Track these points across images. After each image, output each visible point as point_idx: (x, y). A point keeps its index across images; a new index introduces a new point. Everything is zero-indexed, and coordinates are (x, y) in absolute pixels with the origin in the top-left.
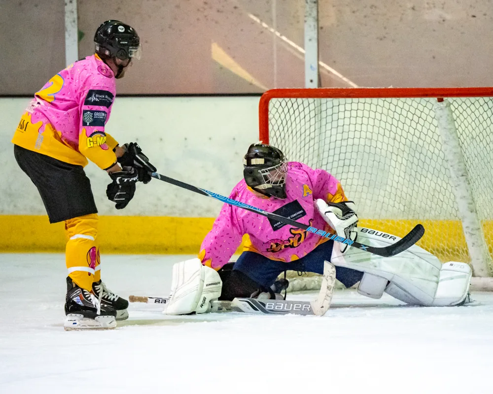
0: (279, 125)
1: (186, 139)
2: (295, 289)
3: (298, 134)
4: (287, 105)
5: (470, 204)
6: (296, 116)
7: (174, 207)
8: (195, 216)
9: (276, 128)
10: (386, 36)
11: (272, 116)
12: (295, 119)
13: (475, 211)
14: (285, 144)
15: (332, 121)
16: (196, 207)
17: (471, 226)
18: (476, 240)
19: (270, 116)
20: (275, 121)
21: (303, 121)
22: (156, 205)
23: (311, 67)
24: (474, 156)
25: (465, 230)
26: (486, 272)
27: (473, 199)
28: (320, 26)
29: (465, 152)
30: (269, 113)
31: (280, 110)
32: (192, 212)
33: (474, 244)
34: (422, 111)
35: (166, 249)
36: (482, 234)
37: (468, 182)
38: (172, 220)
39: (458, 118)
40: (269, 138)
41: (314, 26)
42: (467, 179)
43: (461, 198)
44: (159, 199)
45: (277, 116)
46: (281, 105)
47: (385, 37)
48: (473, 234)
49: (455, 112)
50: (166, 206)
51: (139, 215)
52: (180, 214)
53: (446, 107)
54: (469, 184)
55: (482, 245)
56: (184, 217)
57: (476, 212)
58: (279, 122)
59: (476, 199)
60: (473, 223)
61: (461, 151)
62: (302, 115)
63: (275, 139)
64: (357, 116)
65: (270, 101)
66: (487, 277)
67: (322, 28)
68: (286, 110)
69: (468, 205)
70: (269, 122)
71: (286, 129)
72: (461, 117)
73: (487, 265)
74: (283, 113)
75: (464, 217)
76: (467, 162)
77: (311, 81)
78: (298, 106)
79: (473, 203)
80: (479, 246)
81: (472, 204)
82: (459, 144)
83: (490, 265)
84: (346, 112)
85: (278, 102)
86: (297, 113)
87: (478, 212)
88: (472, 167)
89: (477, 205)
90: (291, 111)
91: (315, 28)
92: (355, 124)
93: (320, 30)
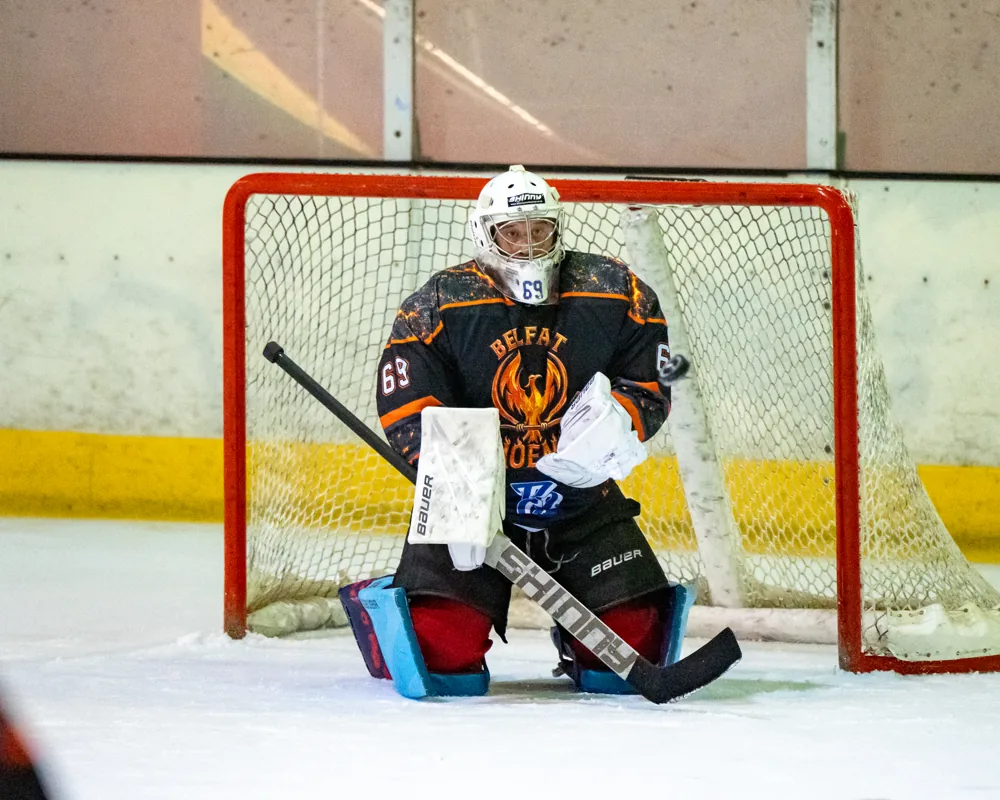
0: (271, 254)
1: (116, 258)
2: (306, 626)
3: (316, 275)
4: (288, 207)
5: (701, 442)
6: (311, 233)
7: (90, 411)
8: (136, 431)
9: (263, 260)
10: (566, 36)
11: (254, 234)
12: (310, 238)
13: (712, 457)
14: (285, 297)
15: (394, 245)
16: (138, 412)
17: (703, 493)
18: (714, 524)
19: (249, 234)
20: (262, 245)
21: (326, 246)
22: (48, 407)
23: (398, 101)
24: (710, 335)
25: (690, 500)
26: (736, 596)
27: (708, 432)
28: (419, 9)
29: (691, 325)
30: (246, 227)
31: (274, 219)
32: (129, 423)
33: (708, 531)
34: (597, 228)
35: (70, 507)
36: (728, 509)
37: (696, 392)
38: (83, 441)
39: (675, 247)
40: (246, 284)
41: (406, 8)
42: (694, 385)
43: (681, 428)
44: (55, 392)
45: (265, 233)
46: (274, 208)
47: (562, 39)
48: (709, 511)
49: (669, 233)
50: (70, 409)
51: (11, 428)
52: (102, 429)
53: (647, 221)
54: (700, 395)
55: (727, 535)
56: (110, 433)
57: (715, 460)
58: (272, 246)
59: (714, 432)
60: (708, 484)
61: (682, 322)
62: (325, 231)
63: (261, 285)
64: (451, 237)
65: (249, 200)
66: (739, 607)
67: (422, 14)
68: (287, 220)
69: (697, 445)
70: (246, 248)
71: (287, 262)
72: (682, 244)
73: (739, 581)
74: (280, 225)
75: (687, 471)
76: (695, 346)
77: (398, 134)
78: (317, 210)
79: (709, 440)
80: (720, 538)
81: (705, 442)
82: (678, 306)
83: (746, 581)
84: (426, 226)
85: (267, 202)
86: (313, 226)
87: (718, 460)
88: (706, 358)
89: (717, 445)
90: (300, 221)
91: (407, 15)
92: (447, 255)
93: (418, 19)
